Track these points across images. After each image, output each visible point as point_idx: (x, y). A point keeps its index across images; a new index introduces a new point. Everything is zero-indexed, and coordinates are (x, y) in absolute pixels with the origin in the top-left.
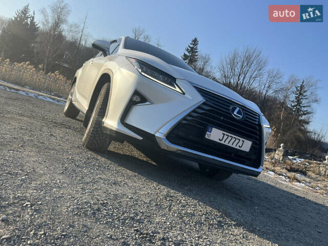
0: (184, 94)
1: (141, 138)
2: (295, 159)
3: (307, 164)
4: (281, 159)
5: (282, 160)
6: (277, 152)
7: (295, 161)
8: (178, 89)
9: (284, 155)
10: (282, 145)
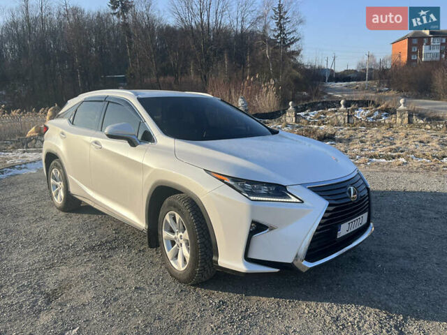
0: (303, 202)
1: (277, 270)
2: (308, 115)
3: (322, 116)
4: (294, 121)
5: (296, 122)
6: (287, 114)
7: (308, 118)
8: (294, 199)
9: (296, 116)
10: (290, 103)
